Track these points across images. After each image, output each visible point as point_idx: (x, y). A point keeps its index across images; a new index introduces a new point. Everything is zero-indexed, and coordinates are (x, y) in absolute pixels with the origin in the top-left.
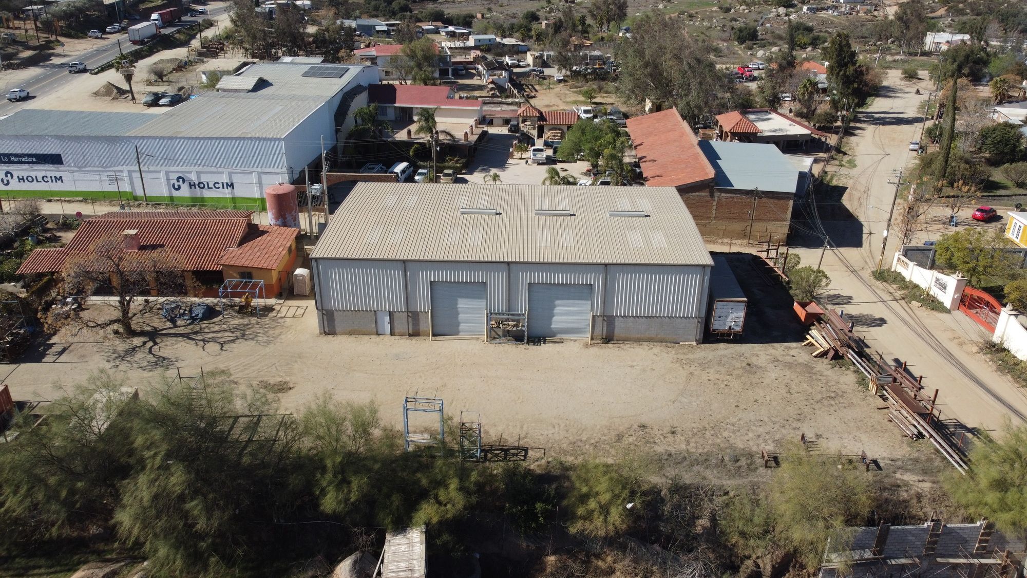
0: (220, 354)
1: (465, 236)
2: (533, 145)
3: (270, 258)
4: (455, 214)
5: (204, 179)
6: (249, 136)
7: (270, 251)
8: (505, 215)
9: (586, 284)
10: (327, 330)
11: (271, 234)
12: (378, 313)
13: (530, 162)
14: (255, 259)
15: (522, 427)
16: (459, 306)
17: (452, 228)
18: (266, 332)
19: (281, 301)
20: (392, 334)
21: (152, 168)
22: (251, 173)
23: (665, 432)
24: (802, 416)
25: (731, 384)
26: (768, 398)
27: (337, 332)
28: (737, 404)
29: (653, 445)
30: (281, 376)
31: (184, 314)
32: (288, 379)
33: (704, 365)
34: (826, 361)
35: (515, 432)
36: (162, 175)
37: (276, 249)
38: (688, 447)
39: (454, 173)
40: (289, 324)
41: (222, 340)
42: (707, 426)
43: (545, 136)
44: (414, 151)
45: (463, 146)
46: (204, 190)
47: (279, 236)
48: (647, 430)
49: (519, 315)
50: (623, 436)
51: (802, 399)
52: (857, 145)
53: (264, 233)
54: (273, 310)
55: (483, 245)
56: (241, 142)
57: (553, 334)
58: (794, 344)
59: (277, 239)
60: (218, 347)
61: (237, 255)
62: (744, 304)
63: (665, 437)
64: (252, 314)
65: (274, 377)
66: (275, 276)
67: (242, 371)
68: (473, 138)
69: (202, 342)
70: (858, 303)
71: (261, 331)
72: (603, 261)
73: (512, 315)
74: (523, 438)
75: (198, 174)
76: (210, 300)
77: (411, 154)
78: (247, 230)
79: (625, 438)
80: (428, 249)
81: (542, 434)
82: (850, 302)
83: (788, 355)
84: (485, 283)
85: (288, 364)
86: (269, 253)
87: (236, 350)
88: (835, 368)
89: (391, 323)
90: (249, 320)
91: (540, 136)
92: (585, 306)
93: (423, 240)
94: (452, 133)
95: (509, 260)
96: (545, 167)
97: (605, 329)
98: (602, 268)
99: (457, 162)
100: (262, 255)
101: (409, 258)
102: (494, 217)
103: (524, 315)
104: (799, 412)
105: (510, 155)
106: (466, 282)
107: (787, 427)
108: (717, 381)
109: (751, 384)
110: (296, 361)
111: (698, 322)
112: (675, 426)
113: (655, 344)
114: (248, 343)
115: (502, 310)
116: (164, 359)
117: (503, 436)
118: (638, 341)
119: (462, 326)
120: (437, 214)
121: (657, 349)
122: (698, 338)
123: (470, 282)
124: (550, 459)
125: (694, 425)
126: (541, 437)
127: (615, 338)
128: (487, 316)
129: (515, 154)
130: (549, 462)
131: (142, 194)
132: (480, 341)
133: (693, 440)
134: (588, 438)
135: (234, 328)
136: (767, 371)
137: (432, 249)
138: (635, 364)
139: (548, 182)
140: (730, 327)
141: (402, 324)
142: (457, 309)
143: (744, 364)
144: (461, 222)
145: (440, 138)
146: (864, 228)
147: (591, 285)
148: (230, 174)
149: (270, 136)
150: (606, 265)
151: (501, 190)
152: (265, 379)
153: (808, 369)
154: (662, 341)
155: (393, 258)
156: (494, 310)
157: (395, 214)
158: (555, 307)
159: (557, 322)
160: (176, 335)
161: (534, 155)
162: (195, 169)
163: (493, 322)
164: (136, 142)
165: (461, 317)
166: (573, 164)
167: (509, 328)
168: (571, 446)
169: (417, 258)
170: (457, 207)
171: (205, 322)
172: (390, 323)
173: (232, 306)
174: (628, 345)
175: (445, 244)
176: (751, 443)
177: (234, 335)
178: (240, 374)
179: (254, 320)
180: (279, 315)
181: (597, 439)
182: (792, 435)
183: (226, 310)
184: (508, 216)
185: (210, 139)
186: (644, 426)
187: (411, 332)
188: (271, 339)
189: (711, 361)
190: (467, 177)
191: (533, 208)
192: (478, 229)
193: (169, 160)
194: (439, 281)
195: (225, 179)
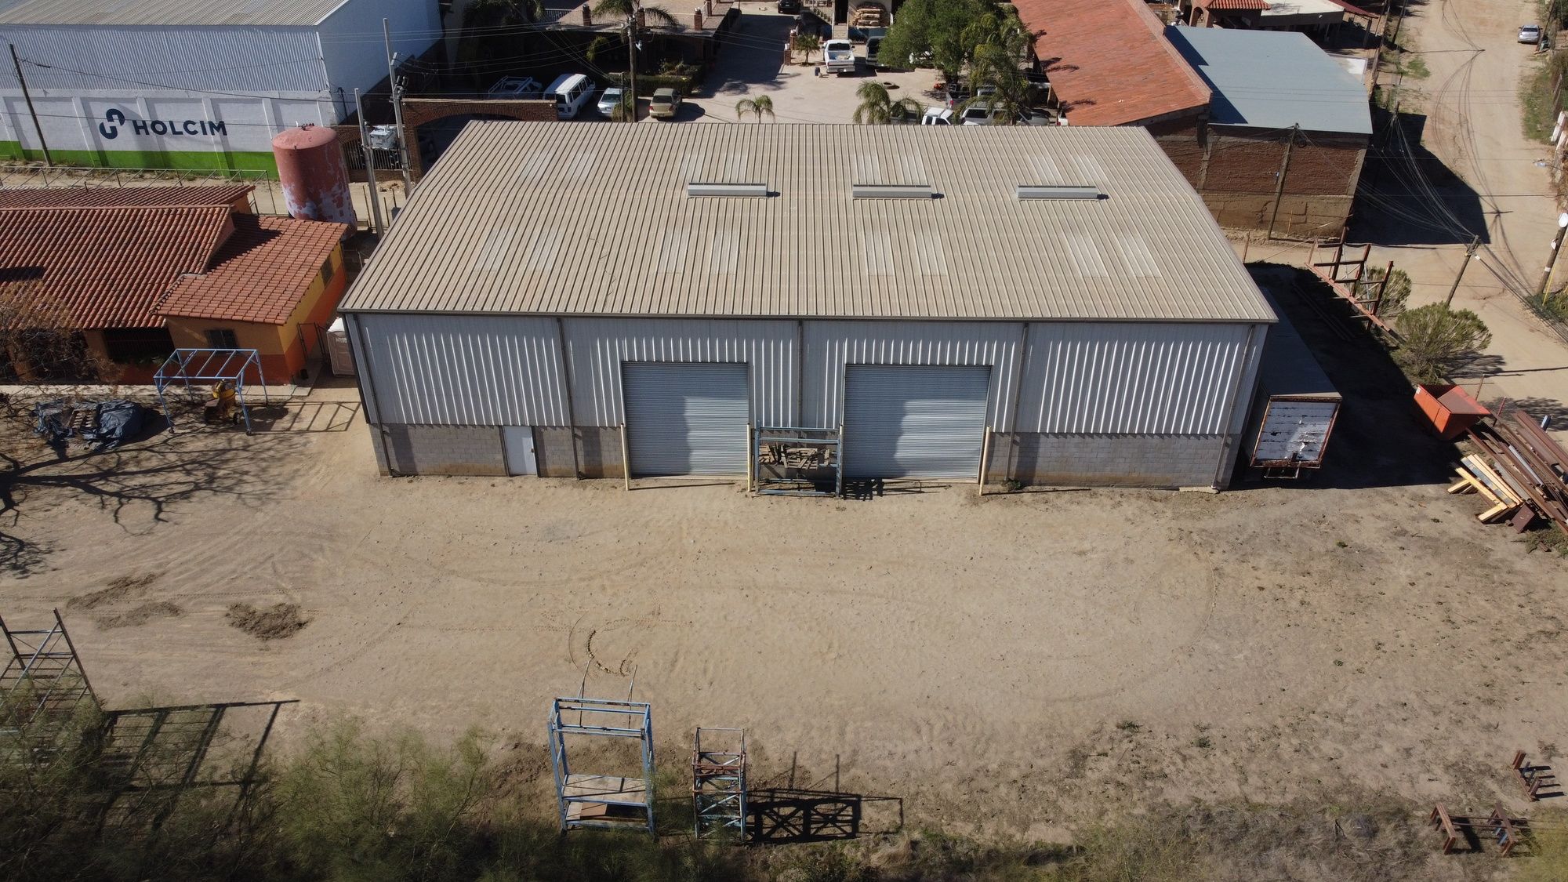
0: (150, 533)
1: (700, 252)
2: (828, 36)
3: (275, 296)
4: (676, 197)
5: (164, 114)
6: (245, 22)
7: (278, 278)
8: (787, 198)
9: (979, 365)
10: (395, 466)
11: (286, 238)
12: (508, 431)
13: (824, 70)
14: (240, 299)
15: (842, 733)
16: (688, 414)
17: (670, 231)
18: (264, 470)
19: (304, 391)
20: (542, 473)
21: (53, 92)
22: (257, 101)
23: (1183, 741)
24: (1496, 690)
25: (1312, 598)
26: (1404, 639)
27: (419, 469)
28: (1338, 656)
29: (1159, 784)
30: (283, 591)
31: (83, 429)
32: (298, 598)
33: (1244, 547)
34: (1512, 533)
35: (826, 748)
36: (76, 108)
37: (291, 274)
38: (1246, 789)
39: (676, 95)
40: (315, 450)
41: (160, 494)
42: (1279, 722)
43: (851, 19)
44: (596, 50)
45: (692, 39)
46: (165, 138)
47: (302, 243)
48: (1139, 737)
49: (823, 434)
50: (1085, 757)
51: (1481, 638)
52: (1419, 34)
53: (272, 234)
54: (286, 412)
55: (741, 274)
56: (230, 34)
57: (898, 472)
58: (1430, 490)
59: (297, 250)
60: (149, 510)
61: (202, 292)
62: (1332, 405)
63: (1184, 759)
64: (236, 425)
65: (266, 592)
66: (286, 338)
67: (193, 578)
68: (712, 24)
69: (115, 501)
70: (1517, 373)
71: (252, 468)
72: (1019, 315)
73: (810, 434)
74: (848, 767)
75: (150, 103)
76: (145, 392)
77: (590, 55)
78: (232, 229)
79: (1090, 763)
80: (614, 285)
81: (891, 754)
82: (1500, 371)
83: (1425, 517)
84: (747, 366)
85: (304, 556)
86: (274, 283)
87: (188, 520)
88: (1538, 552)
89: (538, 450)
90: (230, 441)
91: (841, 18)
92: (975, 411)
93: (603, 262)
94: (670, 13)
95: (803, 313)
96: (857, 82)
97: (1015, 460)
98: (1016, 329)
99: (681, 71)
100: (258, 290)
101: (570, 310)
102: (763, 201)
103: (834, 433)
104: (1486, 678)
105: (786, 58)
106: (704, 362)
107: (1468, 722)
108: (1278, 592)
109: (1359, 598)
110: (321, 549)
111: (1226, 444)
112: (1204, 723)
113: (1125, 491)
114: (220, 499)
115: (785, 423)
116: (22, 544)
117: (800, 762)
118: (1087, 485)
119: (696, 456)
120: (637, 197)
121: (1132, 505)
122: (1220, 479)
123: (713, 362)
124: (917, 835)
125: (1247, 720)
126: (888, 763)
127: (1036, 479)
128: (752, 438)
129: (795, 54)
130: (914, 844)
131: (40, 147)
132: (736, 488)
133: (1253, 766)
134: (1004, 765)
135: (193, 462)
136: (1387, 562)
137: (623, 285)
138: (1087, 546)
139: (865, 116)
140: (1295, 455)
141: (561, 453)
142: (683, 419)
143: (1332, 545)
144: (689, 214)
145: (647, 24)
146: (1482, 202)
147: (989, 367)
148: (215, 104)
149: (289, 22)
150: (1026, 323)
151: (775, 138)
152: (244, 599)
153: (1478, 554)
154: (1138, 485)
155: (533, 309)
156: (768, 423)
157: (543, 196)
158: (904, 413)
159: (910, 446)
160: (60, 481)
161: (832, 57)
162: (141, 93)
163: (766, 450)
164: (13, 37)
165: (694, 435)
166: (906, 74)
167: (800, 464)
168: (964, 788)
169: (589, 310)
170: (681, 178)
171: (131, 446)
172: (536, 451)
173: (193, 405)
174: (1067, 496)
175: (653, 271)
176: (1393, 773)
177: (192, 479)
178: (188, 586)
179: (239, 438)
180: (297, 426)
181: (1024, 769)
182: (1486, 748)
183: (181, 415)
184: (795, 198)
185: (165, 28)
186: (1131, 726)
187: (582, 468)
188: (271, 488)
189: (1254, 535)
190: (701, 103)
191: (848, 181)
192: (728, 232)
193: (86, 75)
194: (641, 361)
195: (207, 116)
